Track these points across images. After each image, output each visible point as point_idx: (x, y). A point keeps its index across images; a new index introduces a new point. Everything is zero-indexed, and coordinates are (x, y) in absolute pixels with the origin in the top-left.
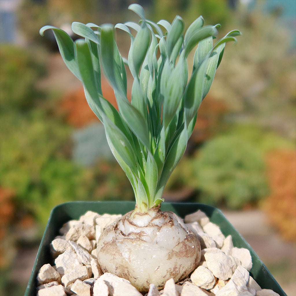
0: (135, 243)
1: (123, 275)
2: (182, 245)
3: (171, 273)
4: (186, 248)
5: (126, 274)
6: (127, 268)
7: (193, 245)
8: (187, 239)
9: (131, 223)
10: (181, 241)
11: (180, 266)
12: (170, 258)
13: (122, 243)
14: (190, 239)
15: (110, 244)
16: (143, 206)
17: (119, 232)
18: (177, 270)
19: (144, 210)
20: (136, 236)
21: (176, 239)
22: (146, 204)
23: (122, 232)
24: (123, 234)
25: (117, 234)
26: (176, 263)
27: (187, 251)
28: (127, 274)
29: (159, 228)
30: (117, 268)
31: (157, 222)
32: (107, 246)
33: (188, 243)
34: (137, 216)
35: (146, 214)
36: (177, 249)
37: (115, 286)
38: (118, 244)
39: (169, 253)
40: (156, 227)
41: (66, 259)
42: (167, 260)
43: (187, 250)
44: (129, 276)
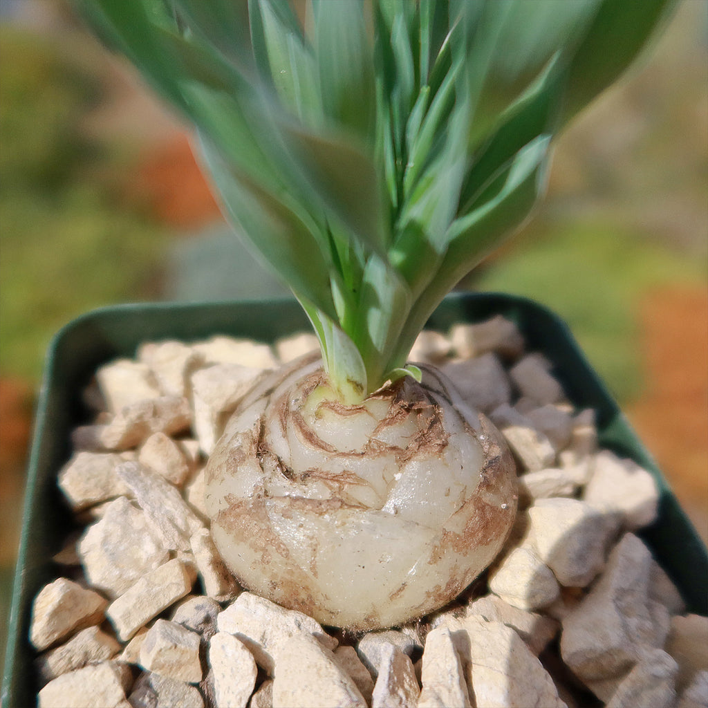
0: (326, 516)
1: (293, 602)
2: (471, 508)
3: (440, 595)
4: (483, 517)
6: (306, 588)
7: (503, 501)
8: (487, 484)
9: (310, 437)
10: (468, 497)
11: (466, 573)
12: (436, 558)
13: (286, 514)
14: (493, 482)
15: (249, 512)
16: (348, 390)
17: (270, 464)
18: (456, 584)
19: (351, 398)
20: (331, 488)
21: (456, 492)
22: (358, 386)
23: (281, 464)
24: (288, 473)
25: (268, 474)
26: (456, 567)
27: (486, 527)
29: (402, 456)
30: (274, 585)
31: (391, 436)
32: (238, 515)
33: (488, 498)
34: (329, 414)
35: (360, 409)
36: (456, 526)
38: (275, 517)
39: (435, 538)
40: (393, 456)
41: (114, 539)
42: (430, 563)
43: (487, 522)
44: (314, 607)
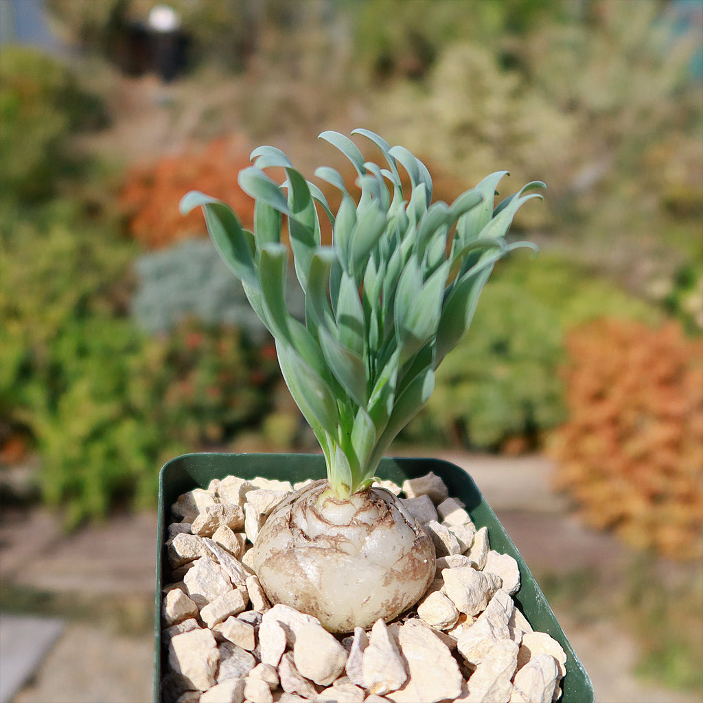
0: (328, 557)
1: (307, 609)
2: (407, 559)
3: (389, 607)
4: (413, 565)
5: (312, 608)
6: (315, 598)
7: (425, 558)
8: (415, 547)
9: (319, 517)
10: (405, 553)
11: (404, 595)
12: (387, 583)
13: (306, 555)
14: (420, 548)
15: (285, 556)
16: (342, 490)
17: (297, 532)
18: (398, 601)
19: (343, 495)
20: (330, 543)
21: (399, 549)
22: (347, 487)
23: (302, 533)
24: (306, 537)
25: (295, 537)
26: (397, 591)
27: (415, 570)
28: (315, 608)
29: (370, 528)
30: (297, 598)
31: (364, 517)
32: (278, 558)
33: (417, 555)
34: (330, 505)
35: (348, 502)
36: (399, 568)
37: (295, 628)
38: (299, 557)
39: (387, 573)
40: (365, 528)
41: (203, 576)
42: (383, 586)
43: (416, 568)
44: (318, 611)
